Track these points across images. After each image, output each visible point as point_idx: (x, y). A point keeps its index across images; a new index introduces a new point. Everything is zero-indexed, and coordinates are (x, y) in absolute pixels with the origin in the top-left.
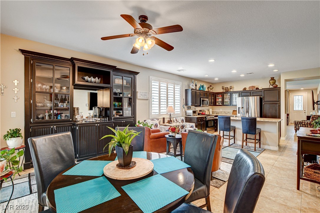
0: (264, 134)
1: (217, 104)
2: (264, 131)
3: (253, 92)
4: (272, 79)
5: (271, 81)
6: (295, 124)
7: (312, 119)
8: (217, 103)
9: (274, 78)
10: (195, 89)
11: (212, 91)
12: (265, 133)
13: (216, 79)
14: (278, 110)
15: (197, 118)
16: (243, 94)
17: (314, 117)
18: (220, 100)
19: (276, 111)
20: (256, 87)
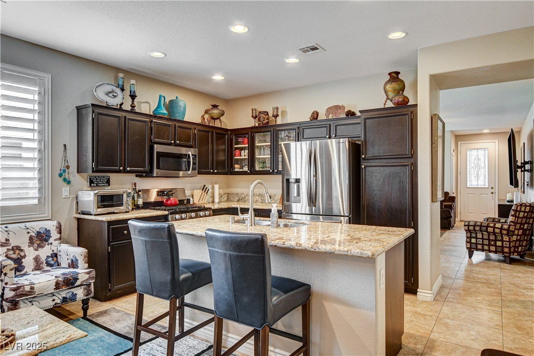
0: (323, 310)
1: (236, 170)
2: (324, 297)
3: (336, 126)
4: (394, 77)
5: (389, 87)
6: (468, 231)
7: (516, 216)
8: (236, 166)
9: (398, 73)
10: (129, 108)
11: (217, 124)
12: (327, 304)
13: (218, 77)
14: (408, 187)
15: (110, 223)
16: (307, 133)
17: (520, 211)
18: (245, 154)
19: (402, 190)
20: (346, 110)
